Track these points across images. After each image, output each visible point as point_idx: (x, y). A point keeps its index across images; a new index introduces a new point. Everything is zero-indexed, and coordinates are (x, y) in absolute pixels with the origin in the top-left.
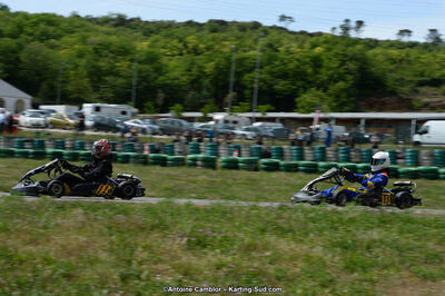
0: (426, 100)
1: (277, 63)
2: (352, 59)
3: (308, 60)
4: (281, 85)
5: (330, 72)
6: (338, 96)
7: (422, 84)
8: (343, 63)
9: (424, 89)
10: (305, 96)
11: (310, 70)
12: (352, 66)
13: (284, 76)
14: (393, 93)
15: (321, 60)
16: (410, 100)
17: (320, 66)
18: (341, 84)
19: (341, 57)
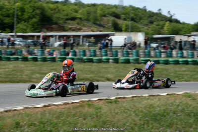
0: (70, 26)
1: (4, 10)
2: (38, 9)
3: (18, 9)
4: (7, 20)
5: (29, 14)
6: (33, 25)
7: (68, 19)
8: (34, 10)
9: (69, 22)
10: (19, 25)
11: (20, 14)
12: (38, 12)
13: (8, 16)
14: (56, 24)
15: (24, 9)
16: (63, 26)
17: (24, 11)
18: (34, 20)
19: (33, 8)
